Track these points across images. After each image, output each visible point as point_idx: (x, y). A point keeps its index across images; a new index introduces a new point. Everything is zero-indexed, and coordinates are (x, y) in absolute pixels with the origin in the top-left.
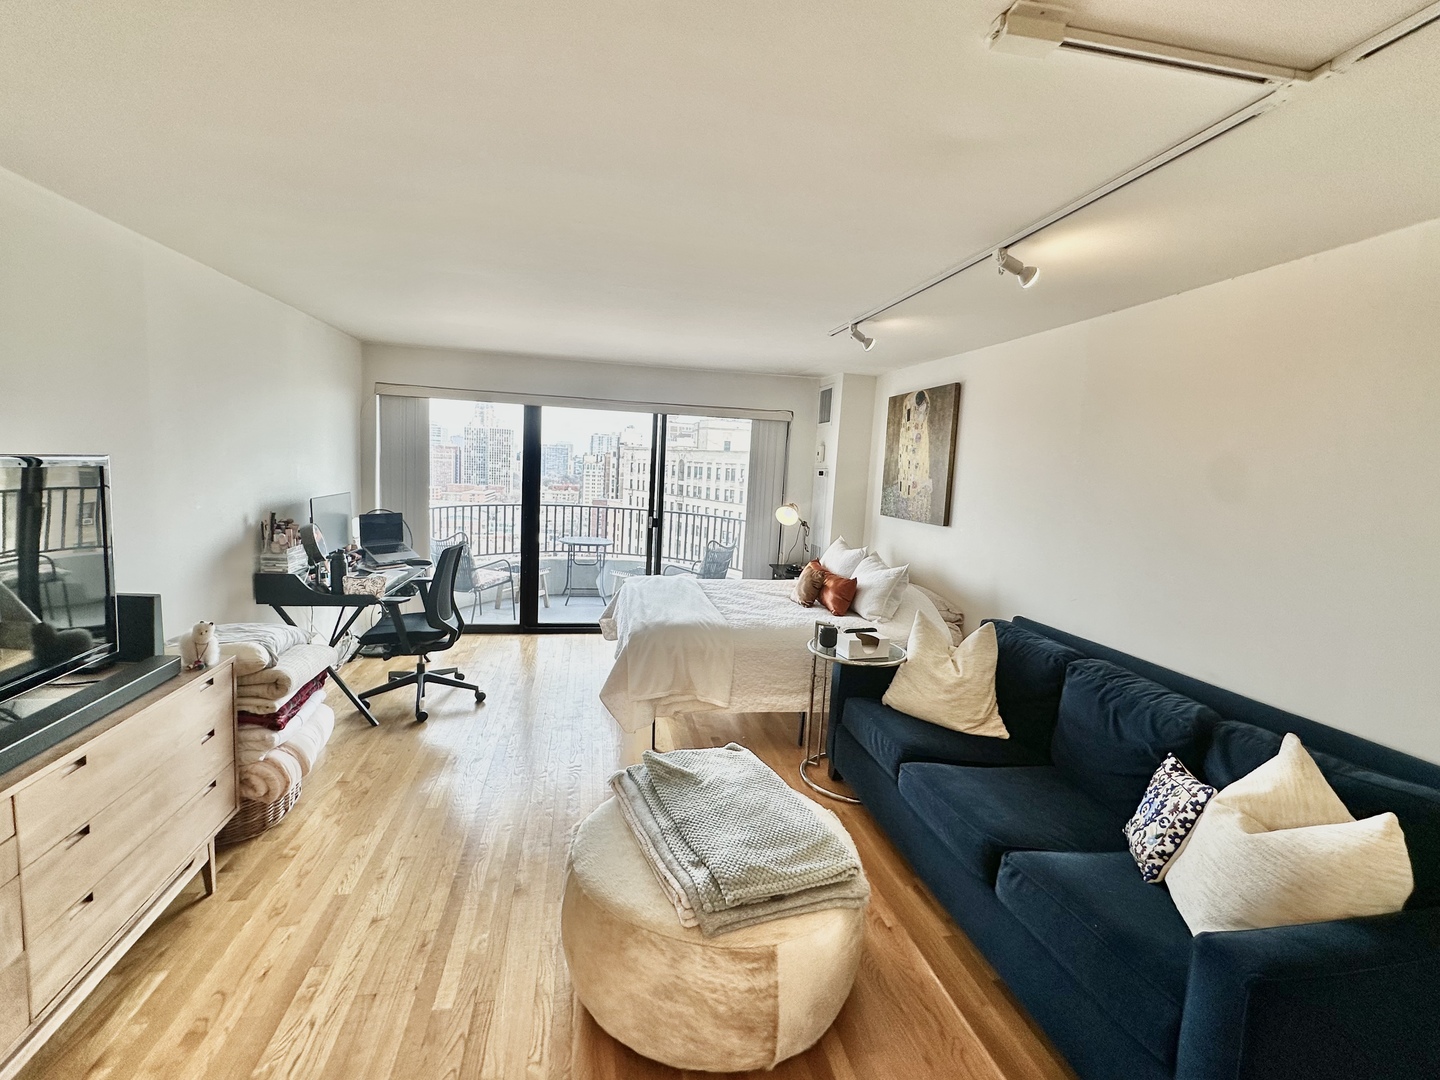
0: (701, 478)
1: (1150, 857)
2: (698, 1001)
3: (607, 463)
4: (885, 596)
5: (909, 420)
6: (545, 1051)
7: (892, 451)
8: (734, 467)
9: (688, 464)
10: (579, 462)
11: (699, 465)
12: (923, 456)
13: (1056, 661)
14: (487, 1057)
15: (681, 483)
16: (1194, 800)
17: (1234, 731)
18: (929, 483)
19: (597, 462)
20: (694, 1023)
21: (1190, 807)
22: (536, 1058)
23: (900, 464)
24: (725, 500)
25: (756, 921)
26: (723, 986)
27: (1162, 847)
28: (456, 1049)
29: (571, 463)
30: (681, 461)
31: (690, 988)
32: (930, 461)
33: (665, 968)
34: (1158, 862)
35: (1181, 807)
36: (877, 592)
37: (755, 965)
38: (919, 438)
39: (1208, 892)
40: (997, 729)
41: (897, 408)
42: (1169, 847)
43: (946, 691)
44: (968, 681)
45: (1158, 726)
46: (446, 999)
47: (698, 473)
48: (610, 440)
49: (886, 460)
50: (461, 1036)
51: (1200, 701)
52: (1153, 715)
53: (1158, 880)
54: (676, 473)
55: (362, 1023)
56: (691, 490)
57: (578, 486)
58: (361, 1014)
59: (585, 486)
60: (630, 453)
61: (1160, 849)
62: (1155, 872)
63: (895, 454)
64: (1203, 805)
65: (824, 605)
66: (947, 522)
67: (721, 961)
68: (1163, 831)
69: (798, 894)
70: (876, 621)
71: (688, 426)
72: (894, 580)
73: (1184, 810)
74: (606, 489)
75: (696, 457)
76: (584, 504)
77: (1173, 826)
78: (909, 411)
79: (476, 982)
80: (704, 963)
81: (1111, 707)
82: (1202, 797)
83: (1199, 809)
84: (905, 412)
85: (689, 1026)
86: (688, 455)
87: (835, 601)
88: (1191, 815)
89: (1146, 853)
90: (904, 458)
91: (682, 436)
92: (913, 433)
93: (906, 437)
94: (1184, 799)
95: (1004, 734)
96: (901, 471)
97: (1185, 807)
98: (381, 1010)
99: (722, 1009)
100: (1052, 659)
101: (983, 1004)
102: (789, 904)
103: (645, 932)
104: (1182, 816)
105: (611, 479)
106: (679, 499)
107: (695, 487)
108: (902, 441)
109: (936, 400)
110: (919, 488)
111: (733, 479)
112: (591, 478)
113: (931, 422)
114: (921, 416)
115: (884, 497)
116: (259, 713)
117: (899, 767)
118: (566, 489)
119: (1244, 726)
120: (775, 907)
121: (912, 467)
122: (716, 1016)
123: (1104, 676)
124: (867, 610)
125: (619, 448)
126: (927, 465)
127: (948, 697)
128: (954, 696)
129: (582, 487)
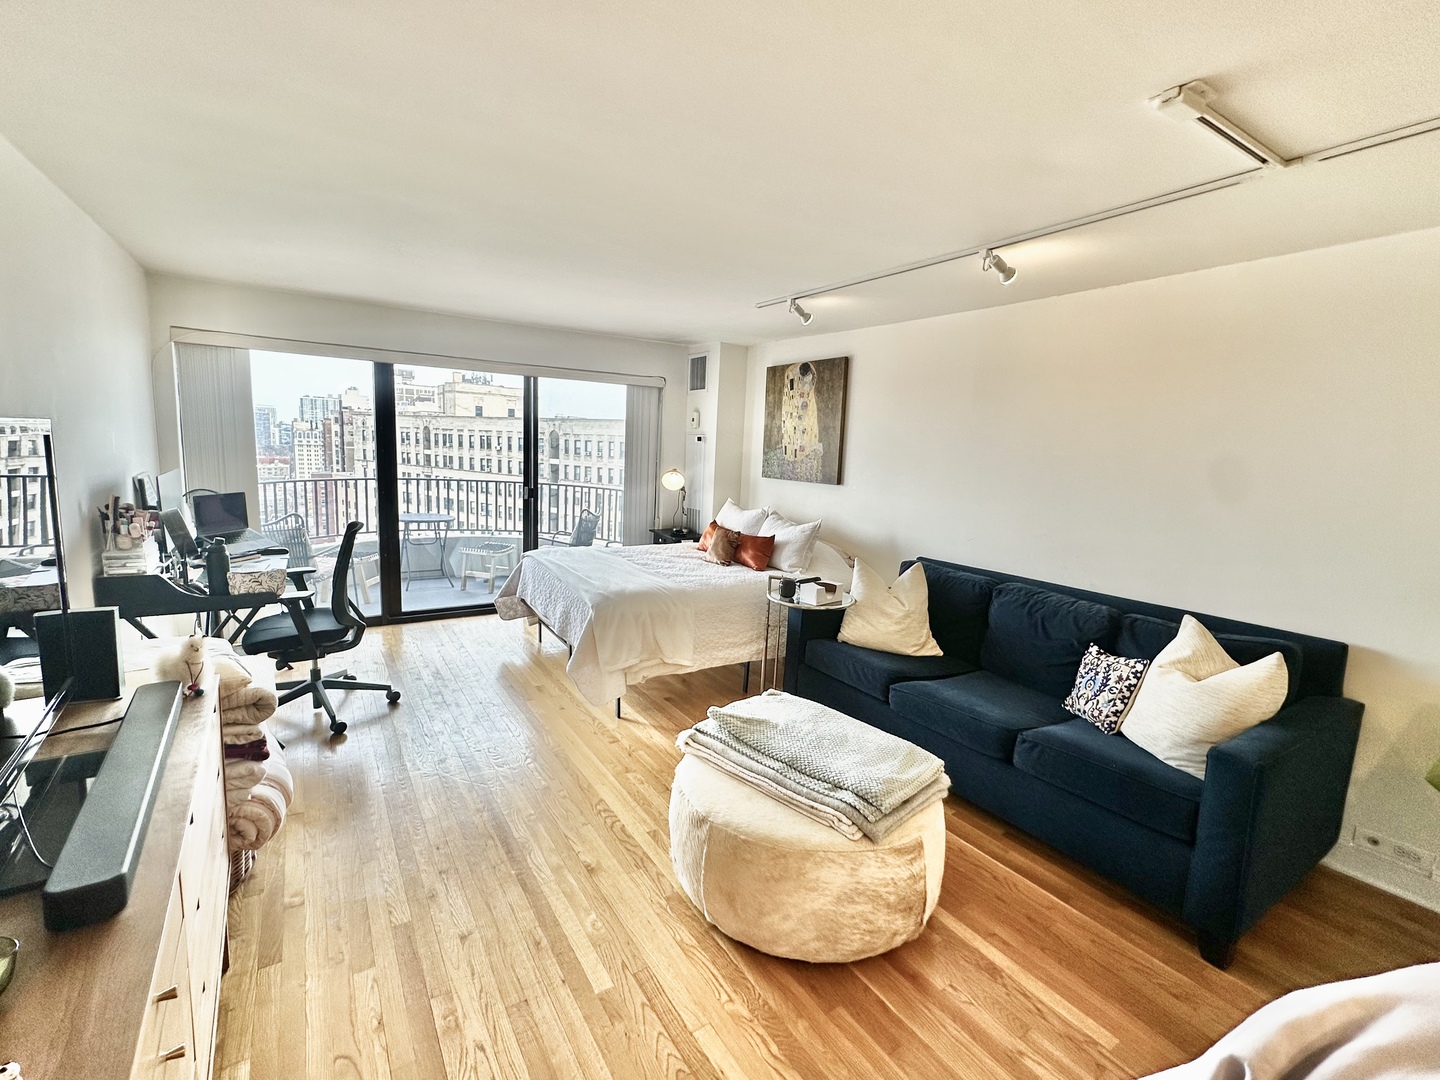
0: (451, 446)
1: (1107, 716)
2: (875, 898)
3: (327, 430)
4: (804, 549)
5: (792, 388)
6: (728, 989)
7: (773, 418)
8: (489, 434)
9: (435, 432)
10: (286, 430)
11: (448, 433)
12: (811, 420)
13: (981, 587)
14: (680, 1012)
15: (427, 452)
16: (1134, 670)
17: (1136, 620)
18: (820, 447)
19: (312, 429)
20: (871, 917)
21: (1131, 676)
22: (724, 997)
23: (783, 429)
24: (482, 469)
25: (901, 823)
26: (892, 879)
27: (1115, 708)
28: (647, 1016)
29: (275, 430)
30: (426, 428)
31: (868, 890)
32: (819, 427)
33: (845, 878)
34: (1113, 719)
35: (1124, 677)
36: (797, 546)
37: (912, 856)
38: (805, 406)
39: (1171, 728)
40: (933, 650)
41: (777, 378)
42: (1120, 706)
43: (896, 623)
44: (913, 613)
45: (1081, 624)
46: (601, 980)
47: (447, 440)
48: (325, 405)
49: (766, 426)
50: (643, 1005)
51: (1105, 605)
52: (1075, 618)
53: (1115, 732)
54: (421, 441)
55: (535, 1029)
56: (440, 460)
57: (288, 458)
58: (527, 1022)
59: (297, 457)
60: (360, 418)
61: (1113, 709)
62: (1113, 726)
63: (777, 421)
64: (1141, 673)
65: (744, 564)
66: (839, 481)
67: (890, 859)
68: (1114, 696)
69: (919, 792)
70: (798, 572)
71: (427, 389)
72: (810, 535)
73: (1128, 678)
74: (328, 461)
75: (444, 423)
76: (298, 479)
77: (1121, 691)
78: (792, 381)
79: (618, 957)
80: (879, 865)
81: (1038, 615)
82: (1139, 667)
83: (1138, 676)
84: (787, 382)
85: (867, 921)
86: (434, 421)
87: (754, 558)
88: (1134, 681)
89: (1104, 714)
90: (788, 425)
91: (422, 400)
92: (797, 401)
93: (789, 406)
94: (1125, 671)
95: (939, 652)
96: (785, 436)
97: (1128, 676)
98: (543, 1011)
99: (892, 899)
100: (977, 586)
101: (1007, 852)
102: (915, 803)
103: (821, 854)
104: (1127, 683)
105: (334, 448)
106: (426, 470)
107: (445, 457)
108: (785, 408)
109: (823, 372)
110: (807, 451)
111: (489, 446)
112: (305, 449)
113: (818, 391)
114: (807, 385)
115: (766, 461)
116: (238, 743)
117: (889, 689)
118: (272, 461)
119: (1139, 616)
120: (909, 807)
121: (799, 433)
122: (888, 906)
123: (1026, 594)
124: (788, 563)
125: (341, 413)
126: (816, 430)
127: (898, 627)
128: (903, 626)
129: (293, 459)
